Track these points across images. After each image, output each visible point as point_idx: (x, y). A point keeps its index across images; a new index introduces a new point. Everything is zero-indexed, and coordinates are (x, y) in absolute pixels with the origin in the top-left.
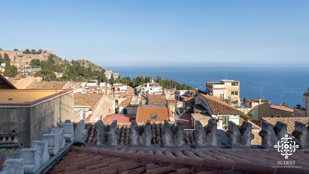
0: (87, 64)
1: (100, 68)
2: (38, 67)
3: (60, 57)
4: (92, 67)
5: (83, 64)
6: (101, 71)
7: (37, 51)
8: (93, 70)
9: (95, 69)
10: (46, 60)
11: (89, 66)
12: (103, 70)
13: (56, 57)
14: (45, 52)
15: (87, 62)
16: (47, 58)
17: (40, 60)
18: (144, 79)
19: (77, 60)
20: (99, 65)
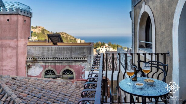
0: (65, 34)
1: (73, 37)
2: (35, 37)
3: (48, 31)
4: (68, 36)
5: (63, 34)
6: (73, 39)
7: (34, 27)
8: (68, 38)
9: (70, 38)
10: (40, 32)
11: (66, 36)
12: (75, 38)
13: (46, 30)
14: (39, 27)
15: (65, 33)
16: (41, 31)
17: (37, 32)
18: (101, 43)
19: (59, 32)
20: (73, 36)
